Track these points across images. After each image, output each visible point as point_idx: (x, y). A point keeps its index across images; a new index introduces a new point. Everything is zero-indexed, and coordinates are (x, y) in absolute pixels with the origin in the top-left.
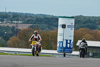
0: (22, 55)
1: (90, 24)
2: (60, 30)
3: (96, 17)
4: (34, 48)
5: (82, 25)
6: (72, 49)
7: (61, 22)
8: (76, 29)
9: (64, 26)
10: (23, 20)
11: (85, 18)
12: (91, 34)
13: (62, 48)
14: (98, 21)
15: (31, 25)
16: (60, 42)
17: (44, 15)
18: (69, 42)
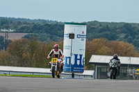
0: (14, 76)
1: (108, 33)
2: (67, 41)
3: (116, 23)
4: (54, 67)
5: (98, 34)
6: (83, 66)
7: (68, 30)
8: (89, 39)
9: (72, 36)
10: (16, 27)
11: (101, 24)
12: (110, 46)
13: (69, 66)
14: (119, 28)
15: (26, 34)
16: (67, 58)
17: (44, 21)
18: (79, 57)
